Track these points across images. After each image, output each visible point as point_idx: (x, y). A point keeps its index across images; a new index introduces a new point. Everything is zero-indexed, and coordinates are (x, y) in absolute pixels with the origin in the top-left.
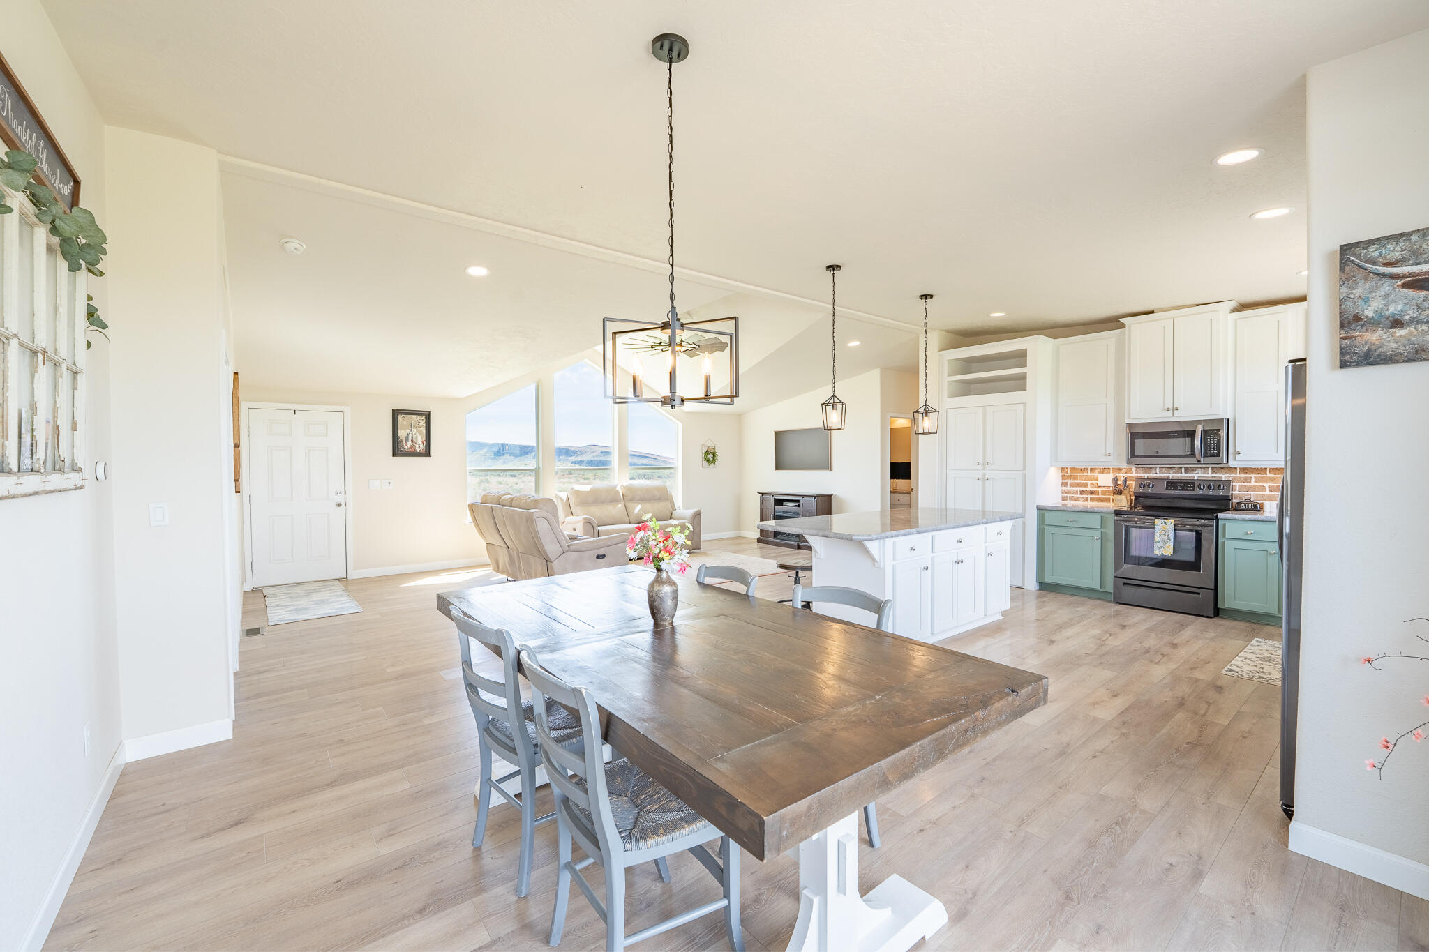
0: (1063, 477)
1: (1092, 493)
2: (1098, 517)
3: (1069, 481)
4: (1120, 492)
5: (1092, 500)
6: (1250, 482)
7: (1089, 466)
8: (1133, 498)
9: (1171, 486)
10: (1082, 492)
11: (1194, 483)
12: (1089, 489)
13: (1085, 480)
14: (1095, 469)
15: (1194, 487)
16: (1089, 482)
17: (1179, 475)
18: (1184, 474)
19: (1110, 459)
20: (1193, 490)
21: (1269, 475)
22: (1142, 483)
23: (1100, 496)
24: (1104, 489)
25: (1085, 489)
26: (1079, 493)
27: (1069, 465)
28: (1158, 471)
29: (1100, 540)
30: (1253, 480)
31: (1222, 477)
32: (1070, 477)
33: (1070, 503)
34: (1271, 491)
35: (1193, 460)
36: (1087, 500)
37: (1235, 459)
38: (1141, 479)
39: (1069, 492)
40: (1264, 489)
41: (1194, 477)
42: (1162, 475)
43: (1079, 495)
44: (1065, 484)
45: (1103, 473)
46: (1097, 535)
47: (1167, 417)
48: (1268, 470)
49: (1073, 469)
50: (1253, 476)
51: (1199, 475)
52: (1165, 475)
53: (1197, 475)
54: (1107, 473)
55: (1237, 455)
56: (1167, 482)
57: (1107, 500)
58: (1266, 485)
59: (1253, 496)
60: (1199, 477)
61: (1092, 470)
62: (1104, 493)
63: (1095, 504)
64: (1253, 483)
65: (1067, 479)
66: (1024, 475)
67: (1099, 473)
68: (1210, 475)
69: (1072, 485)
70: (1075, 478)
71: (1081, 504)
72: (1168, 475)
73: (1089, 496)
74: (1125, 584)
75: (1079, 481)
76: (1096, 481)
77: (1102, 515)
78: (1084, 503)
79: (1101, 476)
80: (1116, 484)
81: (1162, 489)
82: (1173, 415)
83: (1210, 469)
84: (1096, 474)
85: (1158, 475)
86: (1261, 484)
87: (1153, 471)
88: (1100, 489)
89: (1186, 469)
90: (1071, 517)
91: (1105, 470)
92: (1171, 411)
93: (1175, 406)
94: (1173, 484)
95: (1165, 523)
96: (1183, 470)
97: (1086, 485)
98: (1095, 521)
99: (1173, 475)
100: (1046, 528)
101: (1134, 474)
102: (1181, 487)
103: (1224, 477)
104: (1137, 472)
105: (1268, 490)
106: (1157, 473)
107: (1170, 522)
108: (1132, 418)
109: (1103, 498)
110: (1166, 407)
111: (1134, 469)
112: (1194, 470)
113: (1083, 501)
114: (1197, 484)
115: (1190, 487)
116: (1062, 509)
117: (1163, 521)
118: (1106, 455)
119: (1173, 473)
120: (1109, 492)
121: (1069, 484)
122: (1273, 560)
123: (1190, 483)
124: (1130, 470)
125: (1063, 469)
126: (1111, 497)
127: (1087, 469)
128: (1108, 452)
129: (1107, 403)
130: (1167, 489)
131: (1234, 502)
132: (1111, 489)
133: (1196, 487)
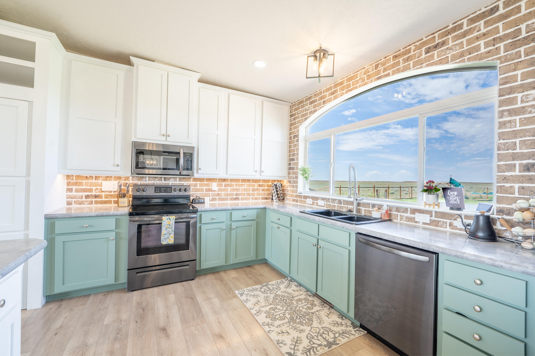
0: (68, 184)
1: (96, 197)
2: (113, 220)
3: (74, 188)
4: (124, 196)
5: (96, 202)
6: (197, 186)
7: (94, 174)
8: (131, 199)
9: (158, 190)
10: (87, 197)
11: (171, 188)
12: (94, 193)
13: (90, 186)
14: (99, 177)
15: (171, 191)
16: (94, 188)
17: (161, 182)
18: (163, 182)
19: (118, 168)
20: (171, 192)
21: (205, 182)
22: (137, 188)
23: (104, 199)
24: (106, 193)
25: (90, 194)
26: (84, 197)
27: (75, 173)
28: (147, 179)
30: (198, 185)
31: (184, 184)
32: (76, 184)
33: (74, 207)
34: (206, 191)
35: (177, 172)
36: (91, 203)
37: (197, 172)
38: (135, 185)
39: (74, 197)
40: (202, 190)
41: (169, 183)
42: (150, 182)
43: (84, 199)
44: (70, 190)
45: (106, 180)
46: (112, 235)
47: (162, 140)
48: (205, 179)
49: (78, 177)
50: (198, 183)
51: (172, 182)
52: (151, 182)
53: (171, 182)
54: (110, 180)
55: (199, 170)
56: (155, 188)
57: (109, 202)
58: (204, 188)
59: (198, 194)
60: (172, 183)
61: (97, 178)
62: (106, 197)
63: (99, 205)
64: (198, 187)
65: (73, 185)
66: (28, 183)
67: (103, 180)
68: (178, 182)
69: (77, 191)
70: (81, 184)
71: (85, 207)
72: (154, 182)
73: (94, 200)
74: (137, 273)
75: (84, 187)
76: (100, 187)
77: (117, 217)
78: (89, 206)
79: (104, 183)
80: (121, 190)
81: (151, 192)
82: (166, 140)
83: (178, 178)
84: (99, 181)
86: (202, 188)
87: (144, 179)
88: (103, 194)
89: (165, 178)
90: (85, 223)
91: (107, 178)
92: (165, 137)
93: (168, 134)
94: (158, 188)
95: (170, 219)
96: (163, 179)
97: (91, 190)
98: (111, 224)
100: (57, 238)
101: (131, 182)
102: (163, 190)
103: (185, 183)
104: (133, 180)
105: (205, 191)
106: (147, 181)
107: (173, 218)
108: (138, 137)
109: (106, 201)
110: (162, 133)
111: (131, 178)
112: (169, 179)
113: (88, 204)
114: (173, 188)
115: (169, 190)
116: (76, 216)
117: (168, 217)
118: (114, 165)
119: (157, 181)
120: (111, 195)
121: (74, 190)
122: (224, 233)
123: (169, 188)
124: (127, 178)
125: (68, 177)
126: (113, 199)
127: (92, 177)
128: (116, 164)
129: (116, 123)
130: (155, 192)
131: (191, 198)
132: (113, 193)
133: (173, 190)
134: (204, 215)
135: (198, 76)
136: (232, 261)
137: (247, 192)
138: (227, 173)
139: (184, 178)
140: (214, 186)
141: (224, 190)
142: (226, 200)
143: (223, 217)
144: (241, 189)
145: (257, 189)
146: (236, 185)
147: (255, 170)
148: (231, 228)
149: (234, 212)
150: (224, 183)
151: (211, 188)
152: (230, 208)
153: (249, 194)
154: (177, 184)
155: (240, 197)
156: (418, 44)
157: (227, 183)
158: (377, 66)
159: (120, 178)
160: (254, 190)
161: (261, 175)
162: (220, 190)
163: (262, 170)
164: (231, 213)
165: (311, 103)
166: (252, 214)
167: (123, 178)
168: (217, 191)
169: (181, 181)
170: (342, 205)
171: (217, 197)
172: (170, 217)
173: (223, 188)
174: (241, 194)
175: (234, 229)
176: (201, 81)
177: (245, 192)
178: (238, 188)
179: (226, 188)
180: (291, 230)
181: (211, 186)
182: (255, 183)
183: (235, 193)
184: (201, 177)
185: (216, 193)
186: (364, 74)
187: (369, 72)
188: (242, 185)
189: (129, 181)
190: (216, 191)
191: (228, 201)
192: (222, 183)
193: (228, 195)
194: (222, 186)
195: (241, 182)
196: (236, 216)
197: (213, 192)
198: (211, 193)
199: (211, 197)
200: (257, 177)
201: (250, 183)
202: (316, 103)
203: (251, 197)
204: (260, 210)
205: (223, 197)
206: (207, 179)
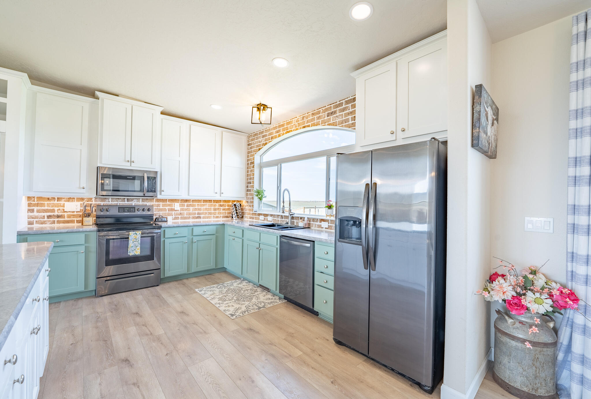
0: (29, 205)
1: (58, 217)
2: (83, 236)
3: (35, 208)
4: (89, 215)
5: (59, 222)
6: (160, 207)
7: (56, 196)
8: (95, 219)
9: (121, 210)
10: (49, 217)
11: (134, 208)
12: (56, 213)
13: (52, 207)
14: (61, 198)
15: (135, 210)
16: (56, 209)
17: (124, 203)
18: (126, 202)
19: (82, 191)
20: (135, 212)
21: (168, 203)
22: (100, 208)
23: (66, 219)
24: (69, 213)
25: (52, 214)
26: (46, 217)
27: (37, 195)
28: (110, 200)
29: (84, 253)
31: (147, 204)
32: (37, 205)
33: (36, 226)
34: (169, 211)
35: (141, 194)
36: (54, 222)
37: (161, 194)
38: (98, 206)
39: (36, 217)
40: (165, 210)
41: (132, 204)
42: (113, 203)
43: (46, 219)
44: (31, 211)
45: (68, 201)
46: (82, 249)
47: (127, 166)
48: (168, 200)
49: (40, 198)
50: (161, 203)
51: (135, 203)
52: (115, 203)
53: (134, 203)
54: (72, 201)
55: (162, 192)
56: (119, 208)
57: (73, 222)
58: (167, 208)
59: (161, 213)
60: (135, 204)
61: (59, 199)
62: (69, 216)
63: (62, 225)
64: (161, 207)
65: (34, 206)
67: (65, 201)
68: (141, 203)
69: (38, 211)
70: (42, 205)
71: (47, 227)
72: (117, 203)
73: (56, 220)
74: (106, 281)
75: (46, 208)
76: (63, 208)
77: (85, 233)
78: (51, 225)
79: (67, 204)
80: (86, 210)
81: (114, 212)
82: (131, 166)
83: (141, 199)
84: (62, 202)
85: (110, 203)
86: (164, 208)
87: (107, 200)
88: (66, 214)
89: (128, 199)
90: (57, 238)
91: (70, 199)
92: (130, 163)
93: (132, 160)
94: (122, 208)
95: (136, 234)
96: (126, 200)
97: (53, 211)
98: (81, 239)
99: (120, 203)
101: (94, 203)
102: (127, 210)
103: (148, 204)
104: (97, 201)
105: (167, 211)
106: (110, 202)
107: (139, 233)
108: (103, 163)
109: (69, 220)
110: (127, 160)
111: (93, 199)
112: (132, 200)
113: (51, 224)
114: (136, 208)
115: (133, 210)
116: (48, 232)
117: (134, 232)
118: (80, 188)
119: (120, 202)
120: (74, 215)
121: (35, 210)
122: (186, 246)
123: (133, 208)
124: (90, 199)
125: (29, 198)
126: (75, 219)
127: (54, 198)
128: (82, 186)
129: (81, 150)
130: (119, 212)
131: (154, 217)
132: (75, 213)
133: (136, 210)
134: (166, 230)
135: (161, 109)
136: (194, 269)
137: (208, 211)
138: (189, 195)
139: (147, 199)
140: (177, 206)
141: (186, 210)
142: (188, 219)
143: (185, 232)
144: (203, 209)
145: (218, 209)
146: (198, 205)
147: (215, 192)
148: (192, 242)
149: (195, 228)
150: (186, 204)
151: (173, 208)
152: (191, 224)
153: (210, 213)
154: (140, 204)
155: (202, 216)
156: (324, 108)
157: (189, 203)
158: (303, 118)
159: (82, 199)
160: (215, 210)
161: (220, 196)
162: (182, 210)
163: (222, 192)
164: (193, 229)
165: (263, 136)
166: (212, 230)
167: (86, 199)
168: (180, 211)
169: (144, 202)
170: (283, 219)
171: (180, 216)
172: (136, 232)
173: (186, 207)
174: (203, 213)
175: (195, 242)
176: (162, 113)
177: (207, 212)
178: (200, 208)
179: (188, 208)
180: (243, 240)
181: (174, 207)
182: (216, 203)
183: (197, 212)
184: (164, 198)
185: (178, 212)
186: (297, 122)
187: (299, 121)
188: (204, 205)
189: (92, 202)
190: (178, 210)
191: (190, 219)
192: (184, 203)
193: (190, 214)
194: (185, 206)
195: (203, 202)
196: (197, 231)
197: (176, 212)
198: (173, 212)
199: (174, 216)
200: (218, 198)
201: (211, 203)
202: (267, 137)
203: (212, 216)
204: (219, 226)
205: (185, 216)
206: (169, 200)
